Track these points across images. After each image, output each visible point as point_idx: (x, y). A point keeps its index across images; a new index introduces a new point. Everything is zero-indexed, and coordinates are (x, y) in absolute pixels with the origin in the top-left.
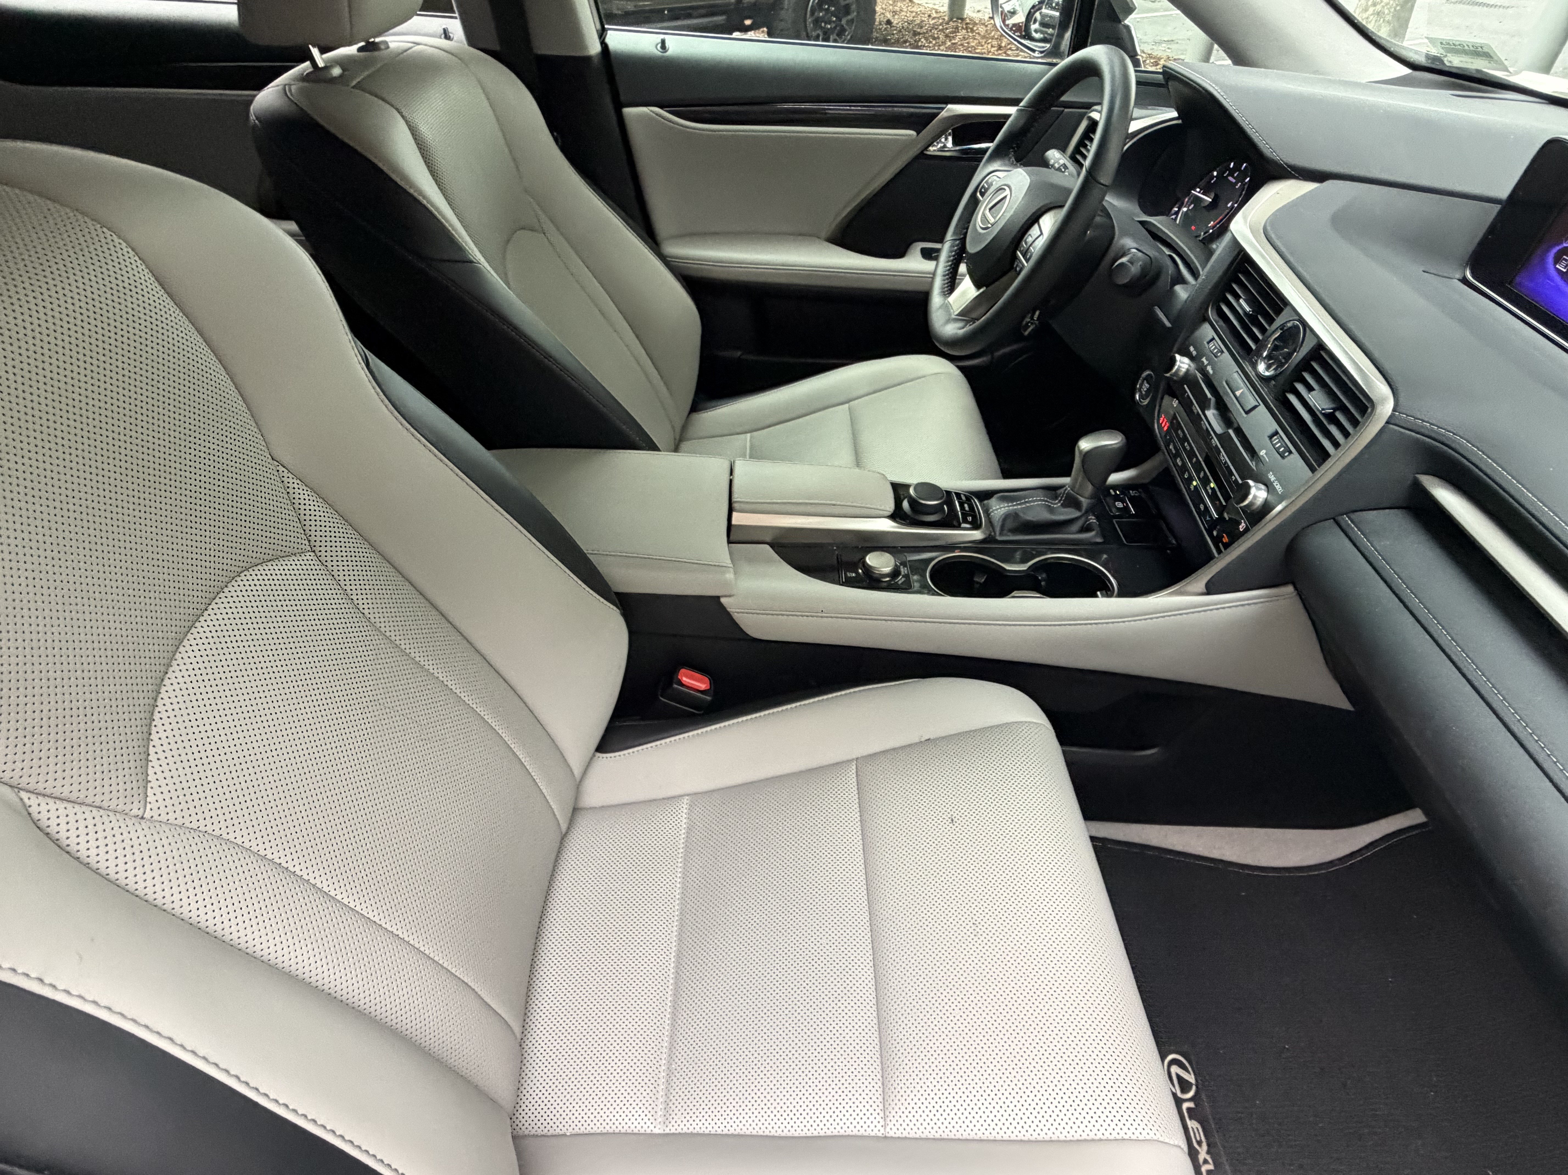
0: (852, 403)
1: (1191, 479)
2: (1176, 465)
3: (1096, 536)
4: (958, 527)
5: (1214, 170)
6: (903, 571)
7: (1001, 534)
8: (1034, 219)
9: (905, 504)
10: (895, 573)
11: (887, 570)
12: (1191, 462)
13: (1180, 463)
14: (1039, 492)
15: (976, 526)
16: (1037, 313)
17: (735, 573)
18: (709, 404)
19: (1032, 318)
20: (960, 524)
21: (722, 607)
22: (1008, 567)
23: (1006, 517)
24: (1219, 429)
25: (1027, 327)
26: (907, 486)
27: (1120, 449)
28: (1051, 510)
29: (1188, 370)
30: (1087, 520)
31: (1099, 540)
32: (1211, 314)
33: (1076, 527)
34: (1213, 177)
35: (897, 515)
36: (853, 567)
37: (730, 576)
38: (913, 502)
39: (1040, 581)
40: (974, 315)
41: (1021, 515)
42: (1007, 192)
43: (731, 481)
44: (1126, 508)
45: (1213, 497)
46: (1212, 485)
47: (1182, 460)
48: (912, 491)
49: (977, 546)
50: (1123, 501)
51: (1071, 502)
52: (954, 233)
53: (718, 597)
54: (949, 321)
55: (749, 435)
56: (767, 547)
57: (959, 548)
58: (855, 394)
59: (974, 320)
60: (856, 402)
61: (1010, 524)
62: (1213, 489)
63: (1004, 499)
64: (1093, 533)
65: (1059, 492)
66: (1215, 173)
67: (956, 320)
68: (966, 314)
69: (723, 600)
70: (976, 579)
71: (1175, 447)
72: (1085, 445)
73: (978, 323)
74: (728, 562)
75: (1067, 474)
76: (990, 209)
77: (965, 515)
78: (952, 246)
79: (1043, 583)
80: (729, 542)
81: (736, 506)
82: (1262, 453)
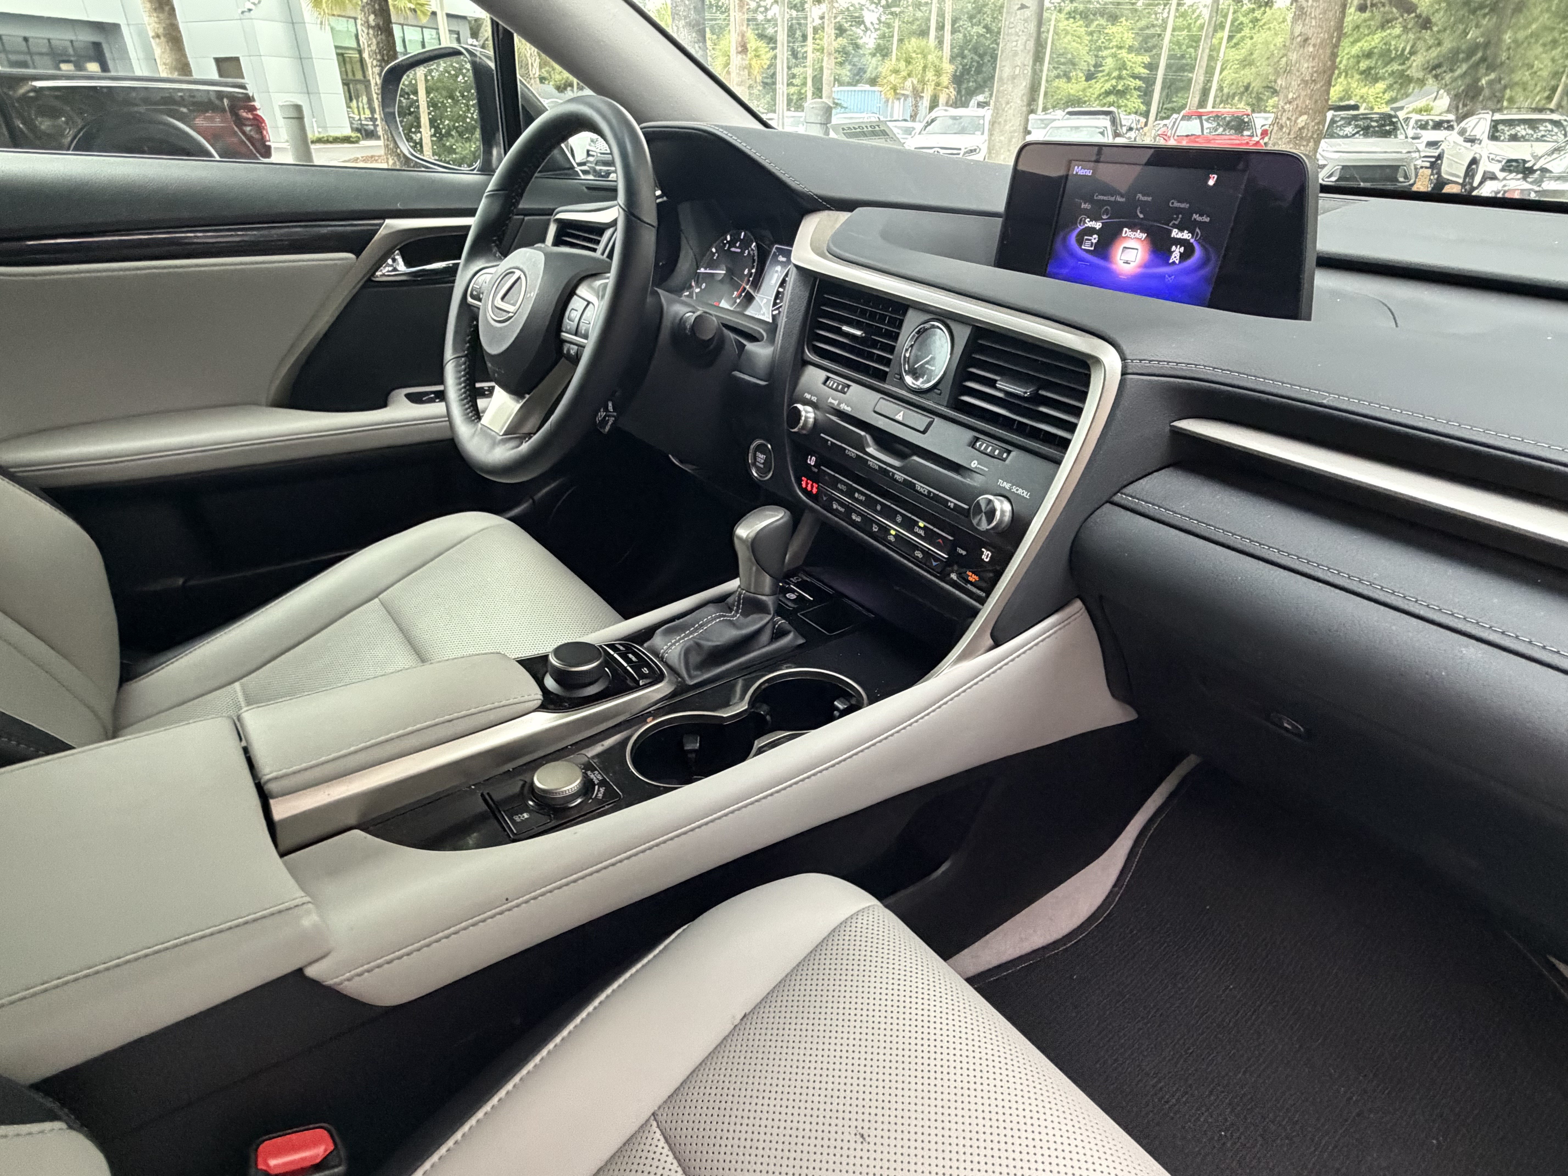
0: (381, 596)
1: (885, 530)
2: (854, 524)
3: (795, 638)
4: (637, 687)
5: (711, 247)
6: (596, 777)
7: (691, 677)
8: (569, 294)
9: (550, 682)
10: (587, 787)
11: (574, 785)
12: (875, 511)
13: (859, 519)
14: (710, 608)
15: (657, 677)
16: (610, 404)
17: (318, 907)
18: (150, 664)
19: (606, 410)
20: (637, 682)
21: (315, 984)
22: (725, 714)
23: (687, 652)
24: (896, 463)
25: (604, 422)
26: (545, 658)
27: (785, 524)
28: (732, 624)
29: (815, 419)
30: (775, 623)
31: (801, 641)
32: (809, 355)
33: (765, 637)
34: (714, 254)
35: (550, 703)
36: (516, 803)
37: (309, 920)
38: (561, 677)
39: (763, 717)
40: (526, 429)
41: (702, 642)
42: (518, 273)
43: (246, 750)
44: (800, 597)
45: (930, 536)
46: (921, 524)
47: (859, 514)
48: (553, 660)
49: (670, 703)
50: (793, 591)
51: (752, 606)
52: (455, 350)
53: (300, 971)
54: (494, 444)
55: (237, 685)
56: (357, 832)
57: (650, 714)
58: (383, 585)
59: (529, 435)
60: (385, 593)
61: (695, 659)
62: (925, 528)
63: (670, 632)
64: (791, 636)
65: (730, 600)
66: (714, 250)
67: (504, 441)
68: (515, 432)
69: (311, 972)
70: (688, 747)
71: (841, 504)
72: (744, 531)
73: (535, 438)
74: (293, 893)
75: (736, 575)
76: (503, 298)
77: (637, 668)
78: (457, 365)
79: (768, 718)
80: (282, 855)
81: (272, 787)
82: (974, 464)
